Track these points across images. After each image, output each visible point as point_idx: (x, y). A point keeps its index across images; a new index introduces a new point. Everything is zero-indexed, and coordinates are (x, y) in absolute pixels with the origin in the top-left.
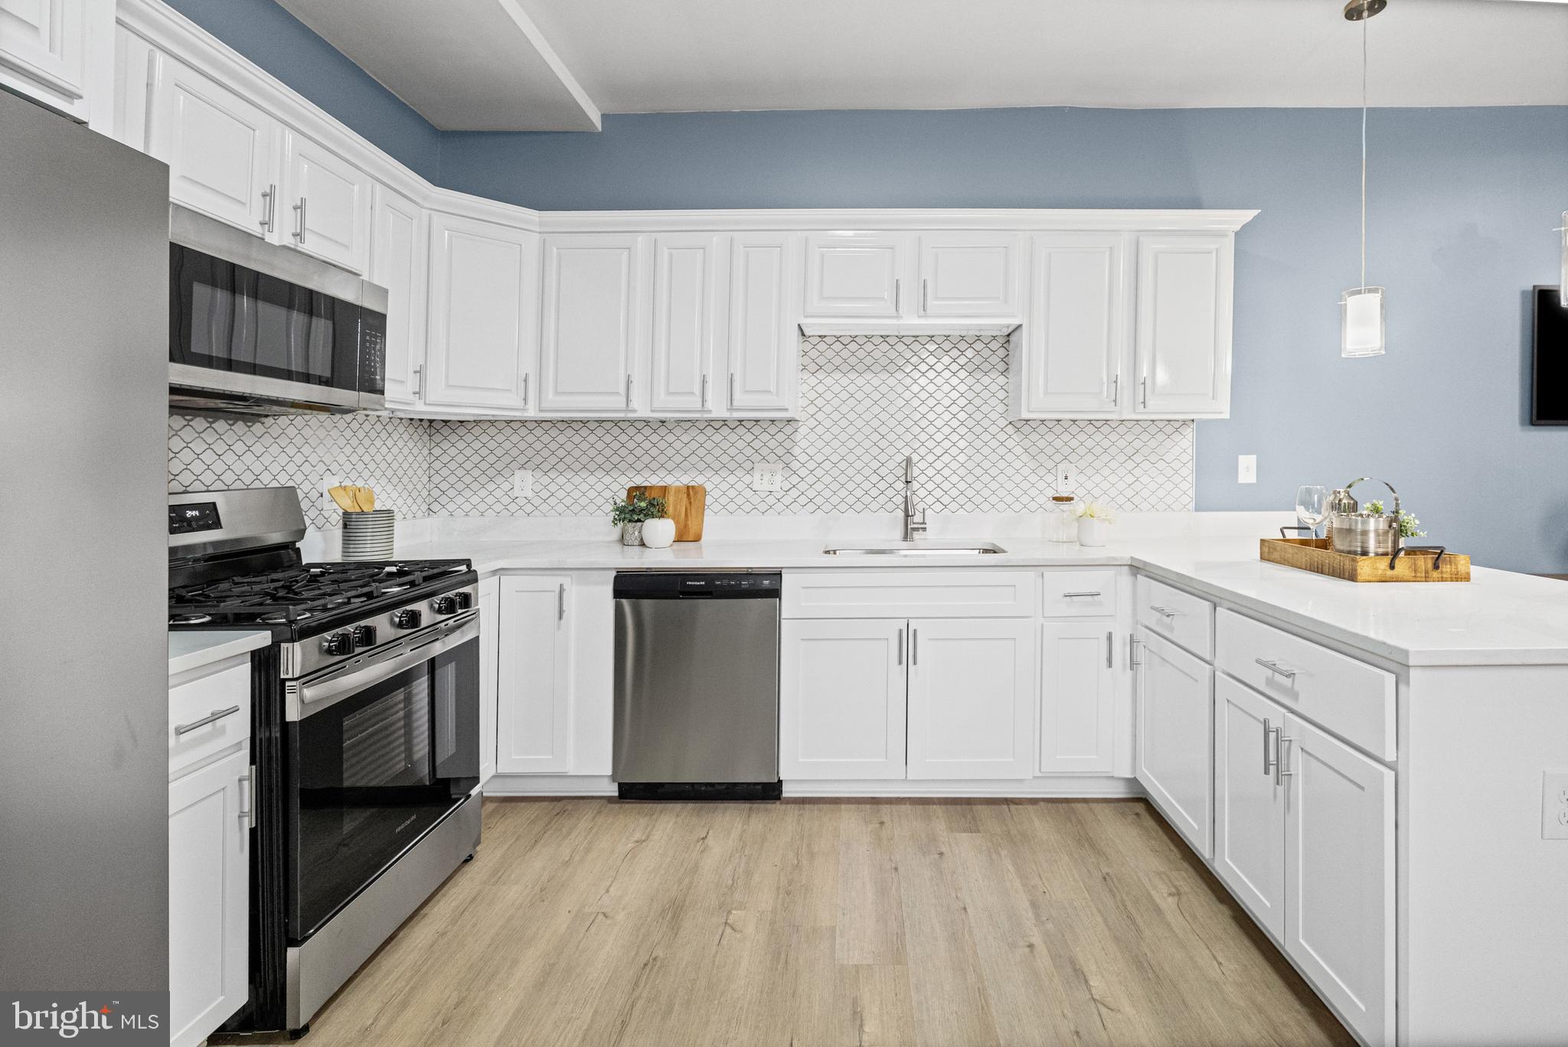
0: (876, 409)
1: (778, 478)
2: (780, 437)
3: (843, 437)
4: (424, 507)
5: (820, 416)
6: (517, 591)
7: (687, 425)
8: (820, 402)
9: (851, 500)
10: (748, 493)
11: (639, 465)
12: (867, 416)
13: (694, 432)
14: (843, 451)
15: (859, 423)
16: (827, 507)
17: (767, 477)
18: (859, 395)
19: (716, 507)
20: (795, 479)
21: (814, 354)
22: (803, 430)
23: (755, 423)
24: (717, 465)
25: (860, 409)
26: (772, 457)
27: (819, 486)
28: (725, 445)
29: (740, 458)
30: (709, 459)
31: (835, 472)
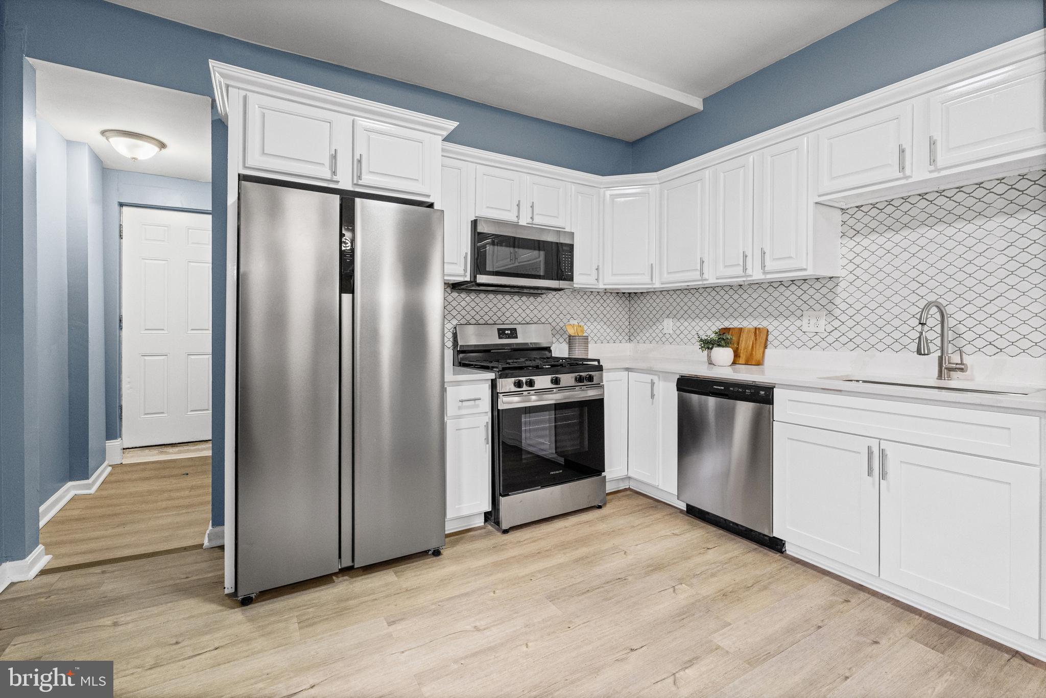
0: (914, 261)
1: (822, 322)
2: (824, 291)
3: (881, 287)
4: (627, 338)
5: (858, 272)
6: (636, 381)
7: (755, 287)
8: (858, 260)
9: (889, 341)
10: (799, 334)
11: (727, 315)
12: (905, 268)
13: (760, 291)
14: (881, 299)
15: (897, 274)
16: (865, 346)
17: (813, 321)
18: (896, 251)
19: (776, 343)
20: (836, 323)
21: (851, 222)
22: (843, 284)
23: (804, 281)
24: (776, 313)
25: (897, 262)
26: (817, 307)
27: (858, 329)
28: (782, 299)
29: (793, 308)
30: (770, 309)
31: (873, 317)
